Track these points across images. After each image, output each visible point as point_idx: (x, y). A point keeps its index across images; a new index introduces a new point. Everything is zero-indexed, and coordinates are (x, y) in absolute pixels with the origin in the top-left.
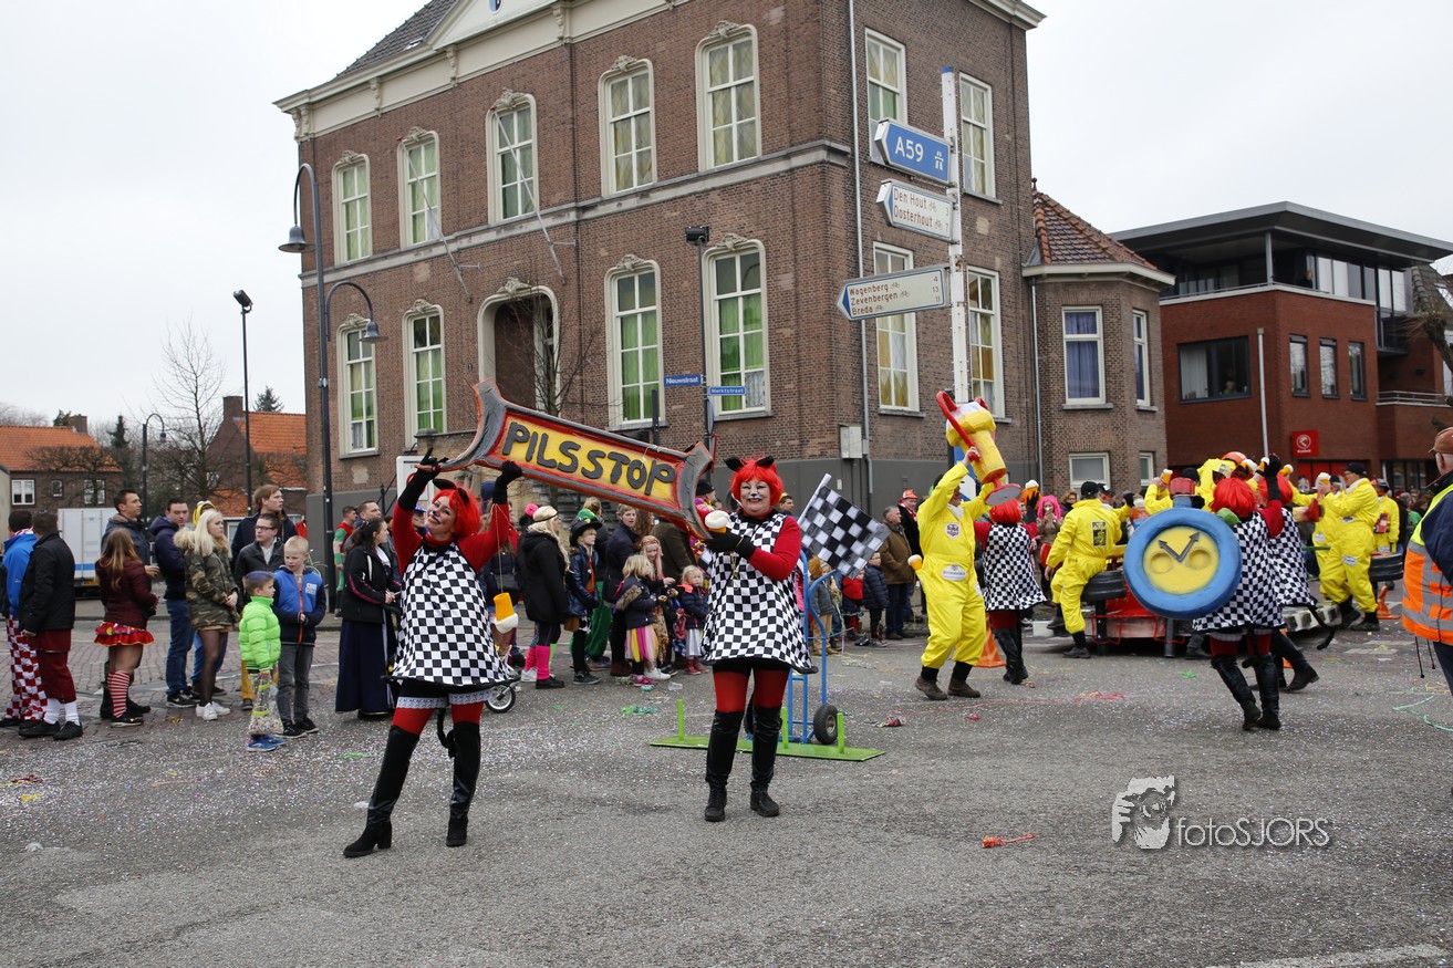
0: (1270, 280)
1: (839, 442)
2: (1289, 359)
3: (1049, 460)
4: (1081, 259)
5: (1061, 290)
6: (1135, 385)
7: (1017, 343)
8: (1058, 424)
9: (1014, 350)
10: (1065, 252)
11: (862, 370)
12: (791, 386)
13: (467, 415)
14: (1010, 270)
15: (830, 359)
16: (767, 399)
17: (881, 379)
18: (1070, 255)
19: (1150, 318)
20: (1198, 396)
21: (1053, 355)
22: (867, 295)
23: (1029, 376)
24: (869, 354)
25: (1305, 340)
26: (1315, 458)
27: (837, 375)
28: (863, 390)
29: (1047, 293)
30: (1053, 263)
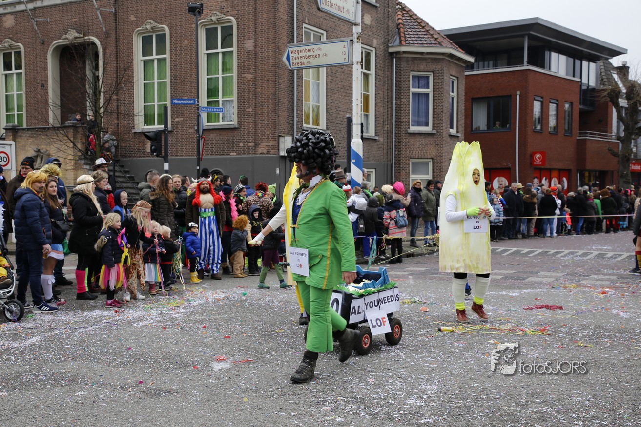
0: (525, 63)
1: (279, 146)
2: (533, 110)
3: (398, 162)
4: (423, 44)
5: (410, 62)
6: (449, 121)
7: (384, 92)
8: (404, 141)
9: (382, 96)
10: (414, 39)
11: (293, 102)
12: (251, 110)
13: (40, 117)
14: (382, 47)
15: (275, 94)
16: (235, 117)
17: (305, 108)
18: (416, 41)
19: (459, 82)
20: (481, 129)
21: (404, 100)
22: (301, 54)
23: (389, 112)
24: (298, 93)
25: (542, 99)
26: (543, 167)
27: (278, 105)
28: (294, 115)
29: (402, 63)
30: (407, 45)
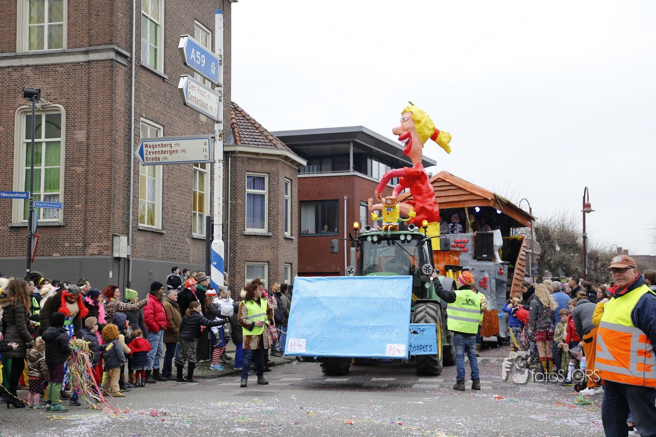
0: (351, 169)
1: (112, 246)
2: (359, 214)
4: (258, 145)
5: (246, 162)
6: (284, 223)
8: (240, 243)
10: (248, 139)
11: (129, 200)
12: (80, 206)
16: (61, 213)
17: (141, 207)
18: (251, 141)
19: (293, 184)
21: (239, 201)
22: (156, 149)
23: (224, 212)
24: (134, 189)
27: (113, 201)
28: (129, 213)
29: (237, 163)
30: (242, 145)
